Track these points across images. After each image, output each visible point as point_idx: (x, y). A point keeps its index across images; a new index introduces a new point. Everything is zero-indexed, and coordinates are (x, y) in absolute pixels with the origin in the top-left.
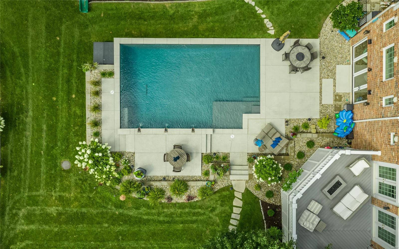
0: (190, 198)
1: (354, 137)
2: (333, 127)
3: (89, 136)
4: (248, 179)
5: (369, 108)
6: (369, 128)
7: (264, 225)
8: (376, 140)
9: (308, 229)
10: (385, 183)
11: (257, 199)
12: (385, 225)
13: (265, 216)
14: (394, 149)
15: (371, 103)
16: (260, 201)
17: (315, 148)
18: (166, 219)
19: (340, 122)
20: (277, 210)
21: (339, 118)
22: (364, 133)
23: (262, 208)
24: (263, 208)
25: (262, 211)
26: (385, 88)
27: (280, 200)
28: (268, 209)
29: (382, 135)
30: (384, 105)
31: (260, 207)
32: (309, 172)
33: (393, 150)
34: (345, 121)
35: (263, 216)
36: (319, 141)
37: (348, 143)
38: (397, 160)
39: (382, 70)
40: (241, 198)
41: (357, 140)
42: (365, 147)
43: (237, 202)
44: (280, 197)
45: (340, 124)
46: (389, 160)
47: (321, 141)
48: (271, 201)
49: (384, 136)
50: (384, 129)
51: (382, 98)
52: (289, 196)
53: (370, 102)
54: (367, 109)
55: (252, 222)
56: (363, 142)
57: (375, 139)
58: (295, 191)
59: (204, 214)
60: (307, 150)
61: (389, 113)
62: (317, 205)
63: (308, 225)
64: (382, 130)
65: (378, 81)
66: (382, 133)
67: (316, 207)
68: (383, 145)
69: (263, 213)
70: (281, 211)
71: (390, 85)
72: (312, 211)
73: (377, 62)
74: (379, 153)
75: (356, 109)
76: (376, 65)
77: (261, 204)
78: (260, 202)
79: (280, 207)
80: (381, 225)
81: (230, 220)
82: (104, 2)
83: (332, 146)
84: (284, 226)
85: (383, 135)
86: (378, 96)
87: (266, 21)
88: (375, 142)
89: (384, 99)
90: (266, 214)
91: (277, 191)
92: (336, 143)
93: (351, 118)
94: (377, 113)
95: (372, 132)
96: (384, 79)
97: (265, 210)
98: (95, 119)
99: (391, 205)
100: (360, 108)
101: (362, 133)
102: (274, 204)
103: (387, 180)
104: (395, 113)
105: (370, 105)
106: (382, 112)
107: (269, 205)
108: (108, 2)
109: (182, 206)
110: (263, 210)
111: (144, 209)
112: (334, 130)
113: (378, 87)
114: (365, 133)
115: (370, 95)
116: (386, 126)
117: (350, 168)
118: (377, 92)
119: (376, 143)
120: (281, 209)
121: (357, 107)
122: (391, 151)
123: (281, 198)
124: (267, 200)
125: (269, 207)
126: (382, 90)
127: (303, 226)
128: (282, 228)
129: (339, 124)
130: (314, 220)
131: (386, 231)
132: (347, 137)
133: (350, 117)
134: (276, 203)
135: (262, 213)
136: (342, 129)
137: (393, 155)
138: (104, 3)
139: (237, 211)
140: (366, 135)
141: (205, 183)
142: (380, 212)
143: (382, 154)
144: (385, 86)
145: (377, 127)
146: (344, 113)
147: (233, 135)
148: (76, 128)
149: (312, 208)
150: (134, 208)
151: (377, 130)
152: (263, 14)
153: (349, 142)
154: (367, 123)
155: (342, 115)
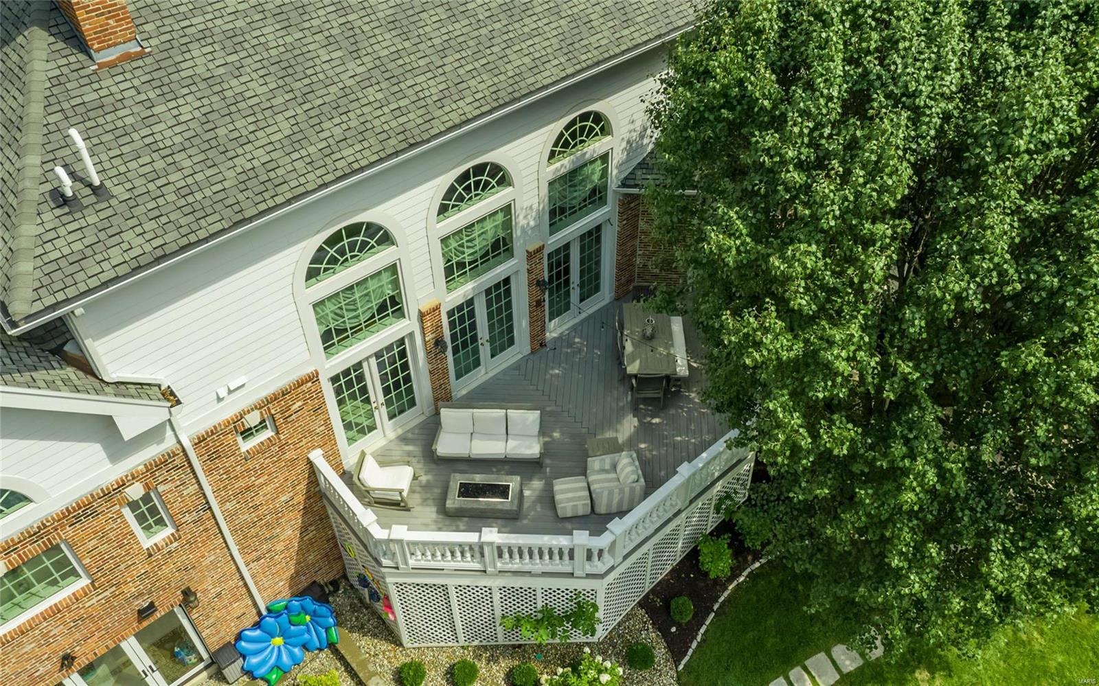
1: (310, 581)
2: (316, 664)
5: (201, 582)
6: (261, 543)
7: (728, 600)
8: (283, 492)
9: (637, 463)
10: (381, 399)
11: (684, 679)
12: (479, 337)
13: (704, 619)
14: (282, 412)
15: (180, 582)
16: (681, 667)
17: (412, 655)
19: (291, 655)
20: (659, 603)
21: (278, 667)
22: (282, 552)
23: (694, 645)
24: (691, 642)
25: (699, 638)
26: (113, 558)
27: (628, 617)
28: (679, 625)
29: (261, 480)
30: (169, 531)
31: (694, 652)
32: (496, 583)
33: (287, 414)
34: (278, 641)
35: (708, 622)
36: (386, 662)
37: (337, 589)
38: (310, 384)
39: (55, 611)
41: (313, 564)
42: (321, 519)
44: (619, 624)
45: (295, 646)
46: (319, 411)
47: (381, 657)
48: (651, 636)
49: (262, 468)
50: (241, 483)
51: (148, 549)
52: (602, 576)
53: (179, 592)
54: (206, 589)
55: (750, 635)
56: (310, 539)
57: (283, 499)
58: (577, 573)
60: (436, 671)
61: (185, 493)
62: (563, 492)
63: (629, 469)
64: (248, 488)
65: (94, 601)
66: (257, 483)
67: (569, 491)
68: (288, 456)
69: (702, 630)
70: (653, 591)
71: (94, 542)
72: (587, 493)
73: (28, 648)
74: (317, 456)
75: (222, 634)
76: (40, 646)
77: (687, 658)
78: (683, 662)
79: (644, 603)
80: (485, 350)
83: (374, 622)
84: (679, 549)
85: (258, 478)
86: (148, 568)
88: (291, 494)
89: (147, 541)
90: (699, 619)
91: (614, 647)
92: (357, 618)
93: (259, 628)
94: (203, 542)
95: (267, 524)
96: (84, 582)
97: (688, 632)
99: (427, 339)
100: (212, 620)
101: (285, 558)
102: (653, 624)
103: (373, 399)
104: (176, 468)
105: (187, 584)
106: (195, 522)
107: (665, 634)
110: (695, 638)
112: (322, 655)
113: (118, 585)
114: (280, 547)
115: (156, 604)
116: (229, 478)
117: (405, 494)
118: (133, 581)
119: (294, 487)
120: (647, 596)
121: (213, 635)
122: (293, 417)
123: (619, 619)
124: (661, 652)
125: (674, 629)
126: (122, 567)
127: (642, 480)
128: (688, 550)
129: (296, 650)
130: (603, 471)
131: (491, 328)
132: (323, 599)
133: (258, 633)
134: (645, 623)
135: (706, 632)
136: (309, 631)
137: (300, 403)
140: (284, 541)
142: (458, 376)
143: (314, 448)
144: (105, 562)
145: (243, 514)
146: (254, 660)
149: (580, 498)
151: (256, 508)
153: (331, 589)
154: (249, 558)
155: (264, 662)
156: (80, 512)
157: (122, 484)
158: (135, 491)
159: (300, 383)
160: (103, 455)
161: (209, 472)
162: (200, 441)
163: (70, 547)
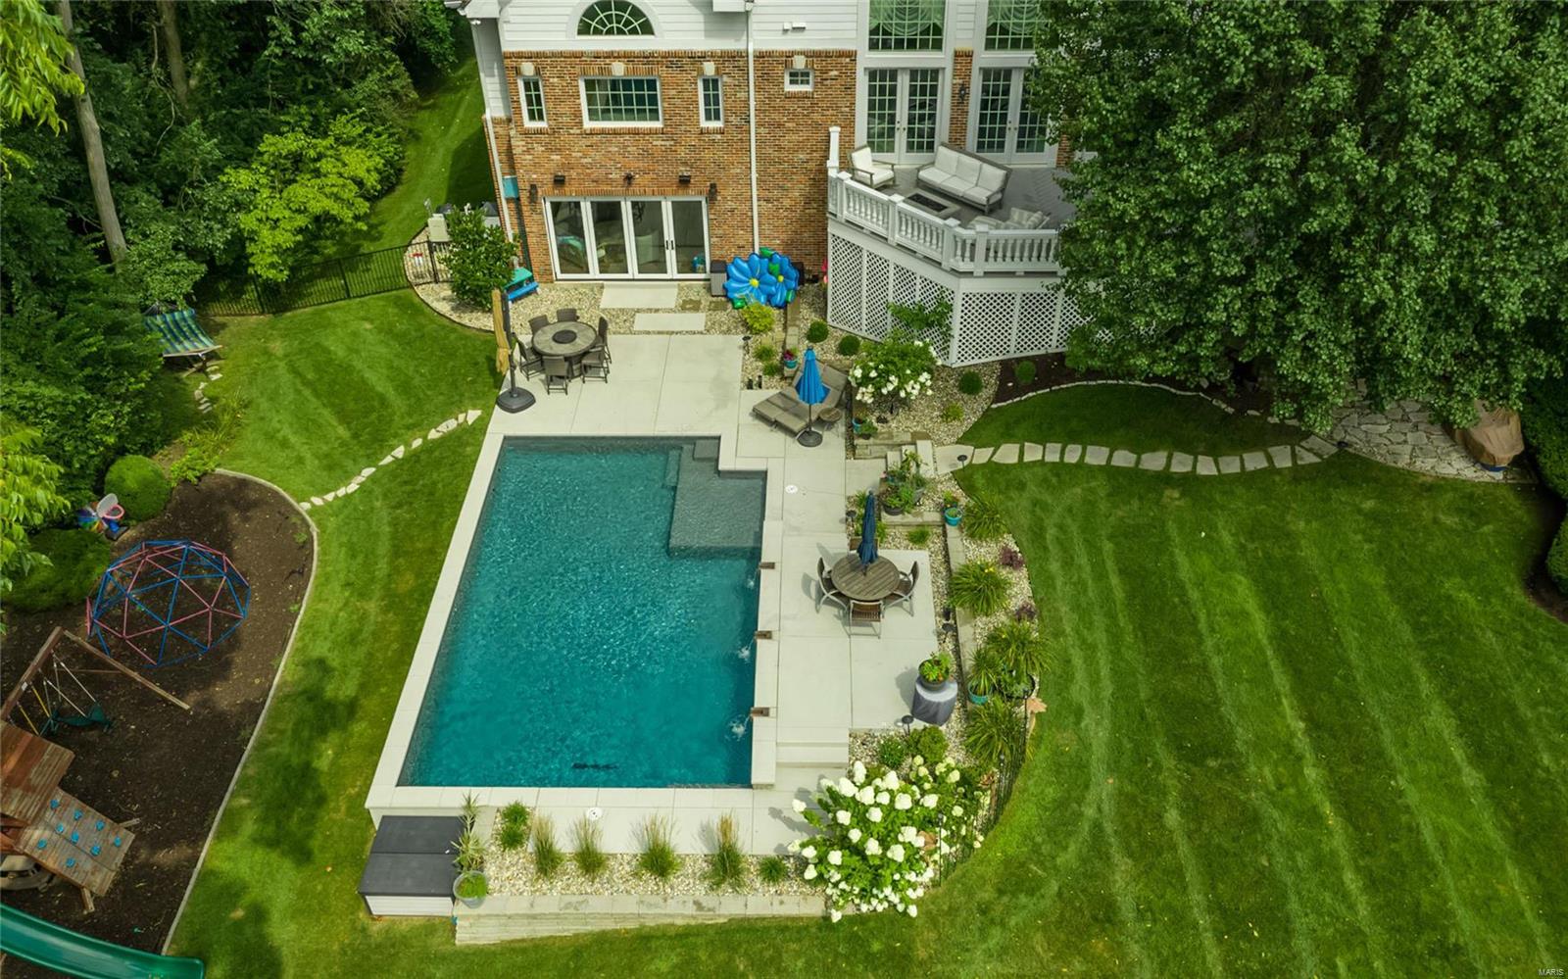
0: (1010, 560)
1: (799, 259)
3: (782, 903)
4: (929, 443)
5: (724, 186)
6: (775, 187)
8: (803, 150)
10: (905, 123)
11: (990, 413)
12: (1009, 120)
13: (1040, 389)
14: (822, 73)
15: (712, 174)
16: (994, 406)
18: (1099, 620)
20: (1015, 367)
22: (786, 209)
23: (1016, 399)
24: (1016, 397)
25: (1024, 397)
26: (680, 115)
27: (987, 364)
28: (1017, 384)
29: (791, 124)
30: (720, 124)
31: (1013, 403)
33: (825, 77)
34: (755, 282)
35: (1038, 393)
37: (816, 281)
38: (846, 60)
39: (637, 134)
40: (992, 449)
43: (1008, 454)
44: (972, 366)
45: (763, 294)
46: (849, 92)
48: (990, 381)
49: (795, 115)
50: (776, 116)
51: (702, 130)
53: (709, 183)
54: (726, 196)
56: (809, 214)
57: (802, 156)
59: (1061, 527)
60: (835, 342)
61: (738, 95)
64: (780, 125)
65: (659, 143)
66: (786, 125)
68: (815, 116)
69: (1031, 394)
71: (674, 92)
73: (613, 149)
74: (835, 133)
75: (723, 250)
76: (619, 153)
77: (1004, 403)
78: (999, 404)
79: (1005, 363)
81: (1069, 465)
82: (183, 904)
85: (790, 121)
86: (697, 143)
87: (433, 435)
88: (809, 157)
89: (704, 124)
90: (1034, 388)
94: (737, 150)
95: (783, 172)
96: (658, 125)
97: (1020, 391)
98: (704, 877)
99: (955, 83)
100: (721, 232)
101: (787, 216)
102: (1000, 376)
103: (898, 117)
104: (738, 69)
105: (715, 181)
106: (737, 127)
107: (1002, 385)
108: (190, 887)
109: (1041, 582)
110: (1021, 396)
111: (1074, 689)
113: (676, 142)
115: (692, 180)
116: (769, 105)
118: (686, 147)
119: (812, 152)
120: (1011, 359)
121: (718, 248)
122: (828, 83)
124: (988, 392)
125: (1011, 384)
126: (682, 128)
129: (762, 298)
131: (1023, 117)
133: (745, 266)
134: (994, 372)
135: (1033, 396)
136: (777, 286)
137: (836, 73)
138: (188, 903)
139: (1033, 453)
140: (790, 198)
141: (952, 532)
143: (837, 124)
144: (675, 116)
145: (769, 147)
146: (734, 285)
147: (787, 488)
148: (742, 967)
150: (1078, 723)
151: (780, 148)
152: (408, 445)
154: (762, 193)
155: (737, 290)
156: (674, 60)
157: (703, 57)
158: (709, 68)
159: (842, 54)
160: (702, 26)
161: (758, 89)
162: (761, 56)
163: (662, 85)
